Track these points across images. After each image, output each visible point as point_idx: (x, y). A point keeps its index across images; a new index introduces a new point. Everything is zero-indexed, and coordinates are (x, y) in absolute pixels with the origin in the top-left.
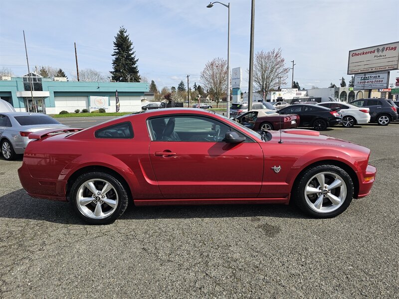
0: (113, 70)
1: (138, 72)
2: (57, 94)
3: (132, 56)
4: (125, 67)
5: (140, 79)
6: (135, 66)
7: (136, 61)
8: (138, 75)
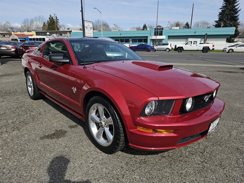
0: (218, 20)
1: (238, 19)
2: (170, 37)
3: (236, 7)
4: (228, 16)
5: (239, 25)
6: (237, 15)
7: (238, 11)
8: (238, 21)
